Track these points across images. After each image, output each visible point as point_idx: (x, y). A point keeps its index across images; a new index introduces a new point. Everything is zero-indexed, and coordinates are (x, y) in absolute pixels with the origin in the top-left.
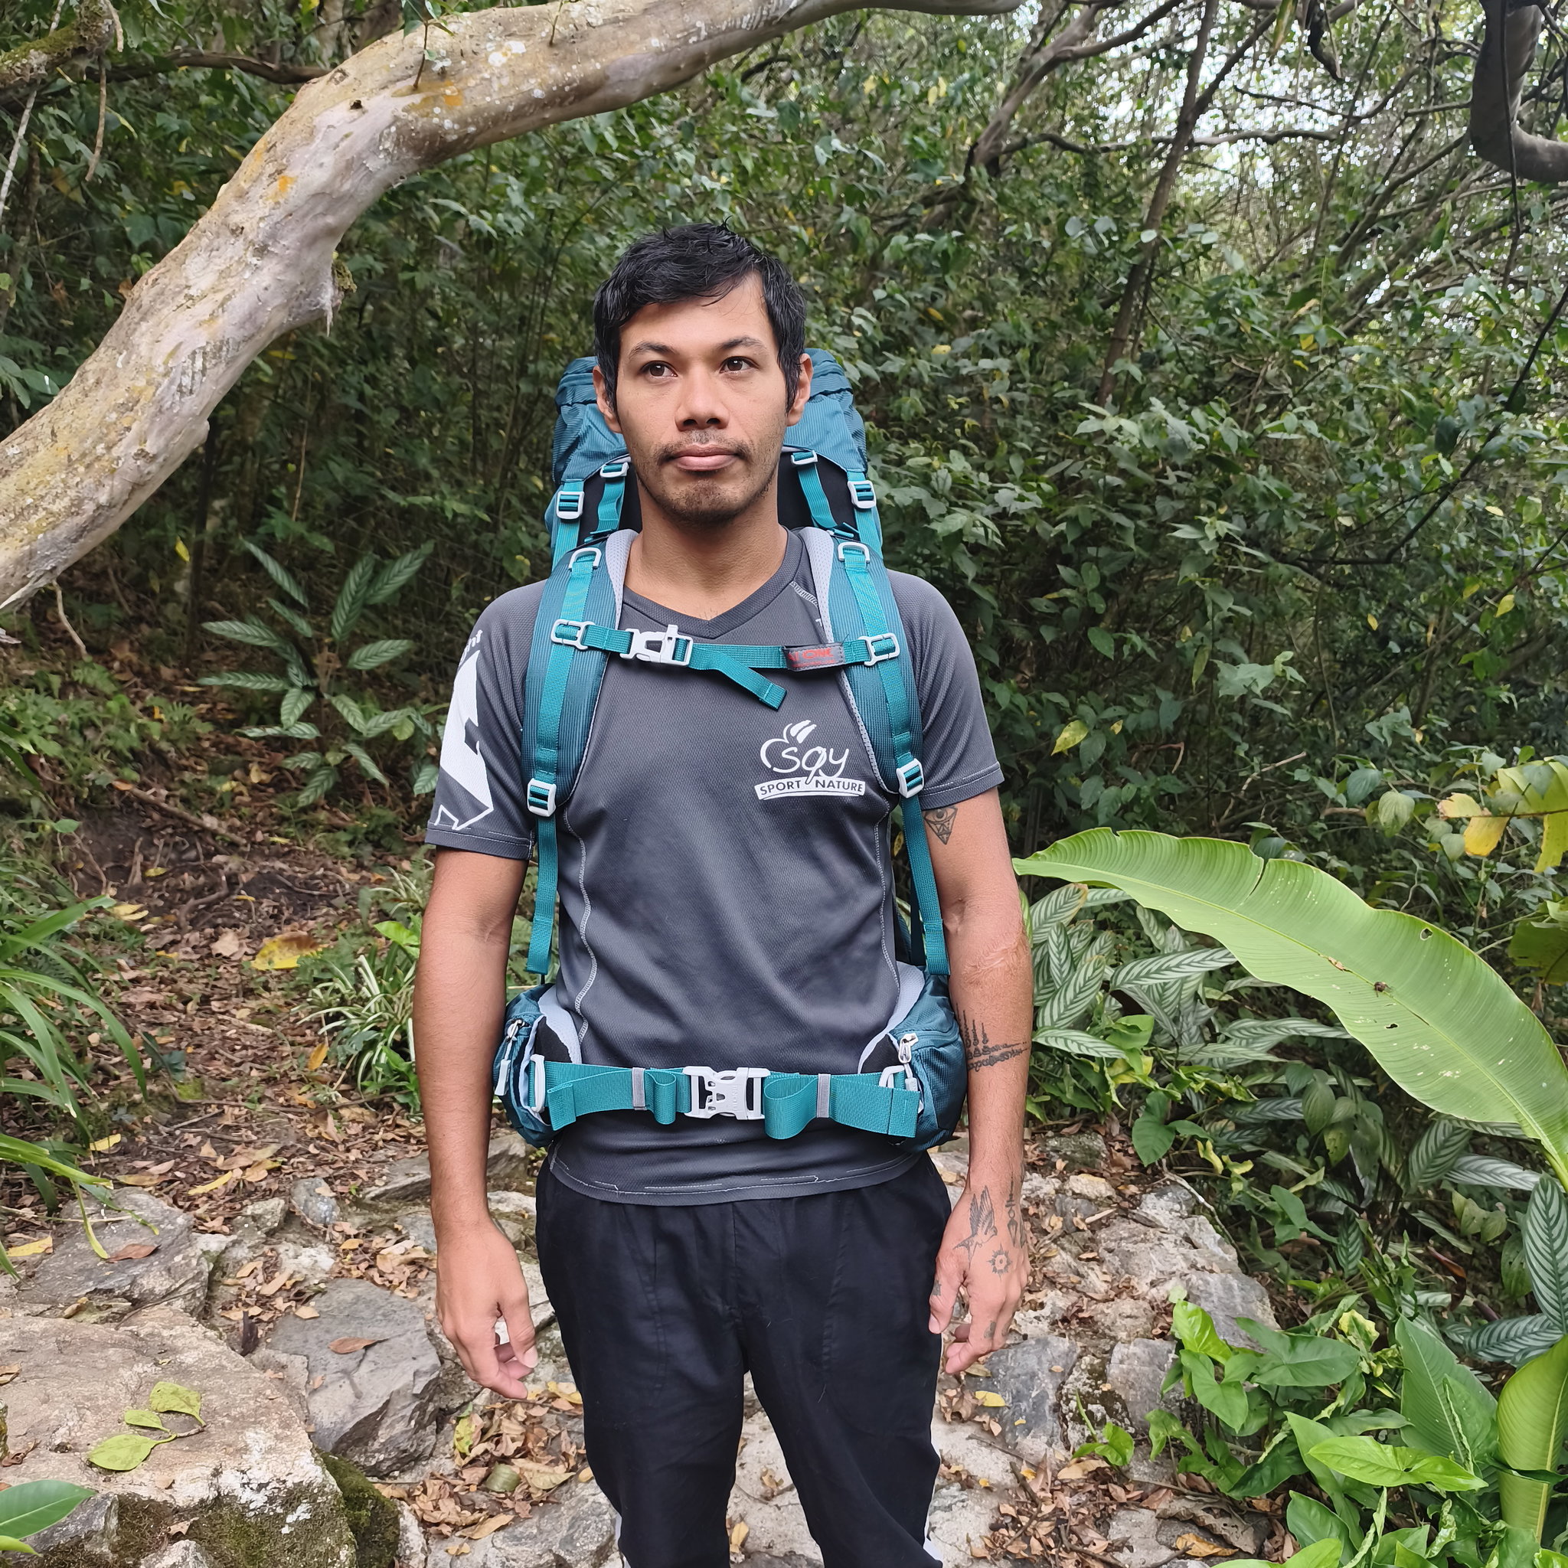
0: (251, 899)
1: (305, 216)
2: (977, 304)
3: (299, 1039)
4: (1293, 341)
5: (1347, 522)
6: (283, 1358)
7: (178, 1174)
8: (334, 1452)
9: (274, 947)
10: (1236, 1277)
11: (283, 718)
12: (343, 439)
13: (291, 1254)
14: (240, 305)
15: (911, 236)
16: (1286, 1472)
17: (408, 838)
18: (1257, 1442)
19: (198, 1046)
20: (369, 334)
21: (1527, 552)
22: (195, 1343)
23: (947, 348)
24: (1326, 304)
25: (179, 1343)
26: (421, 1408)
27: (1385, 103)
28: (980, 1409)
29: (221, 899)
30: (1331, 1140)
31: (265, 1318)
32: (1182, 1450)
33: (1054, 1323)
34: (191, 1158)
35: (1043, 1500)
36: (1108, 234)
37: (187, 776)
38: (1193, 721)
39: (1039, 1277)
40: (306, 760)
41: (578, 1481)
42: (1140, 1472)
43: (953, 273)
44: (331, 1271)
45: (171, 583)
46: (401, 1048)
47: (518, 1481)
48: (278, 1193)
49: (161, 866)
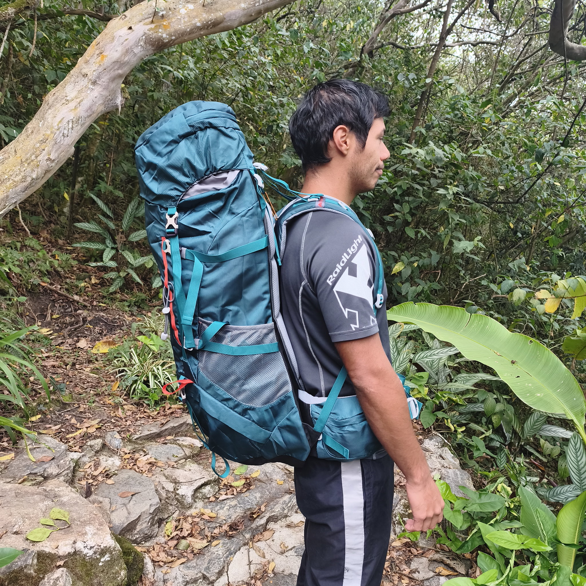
0: (91, 327)
1: (110, 70)
3: (108, 379)
4: (482, 120)
5: (502, 188)
6: (101, 499)
7: (62, 430)
8: (119, 535)
9: (100, 345)
10: (459, 470)
11: (104, 259)
12: (127, 155)
13: (104, 460)
14: (86, 103)
16: (477, 544)
17: (150, 304)
18: (466, 532)
19: (71, 382)
20: (136, 116)
21: (569, 199)
22: (68, 493)
24: (495, 106)
25: (61, 493)
26: (153, 518)
27: (517, 31)
29: (80, 327)
30: (494, 419)
31: (94, 484)
32: (438, 535)
34: (67, 424)
36: (413, 80)
37: (68, 281)
38: (444, 262)
40: (113, 275)
41: (211, 546)
42: (422, 543)
44: (120, 466)
45: (62, 209)
46: (146, 383)
47: (189, 546)
48: (100, 437)
49: (58, 314)
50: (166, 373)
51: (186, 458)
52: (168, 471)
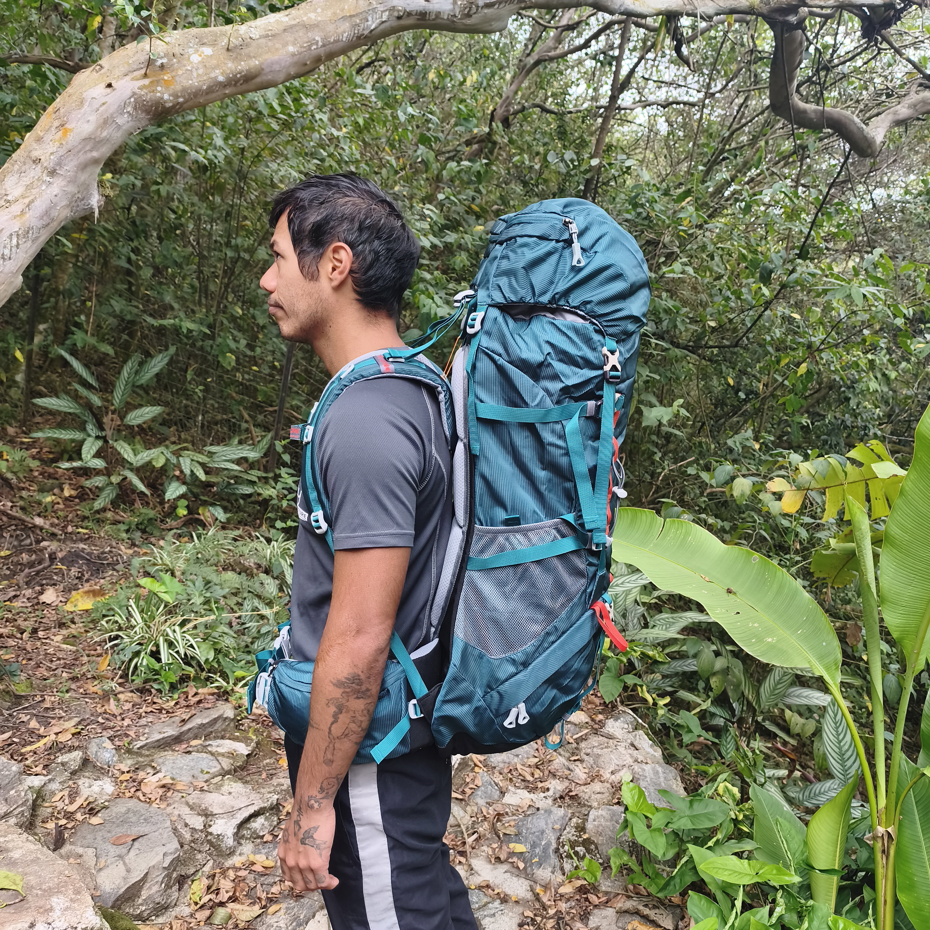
0: (64, 567)
1: (79, 152)
2: (499, 202)
3: (92, 652)
4: (679, 222)
5: (713, 324)
6: (80, 850)
7: (15, 740)
8: (112, 907)
9: (78, 597)
10: (660, 765)
11: (83, 456)
12: (119, 286)
13: (87, 785)
14: (40, 206)
15: (458, 162)
16: (689, 879)
17: (163, 527)
18: (673, 863)
19: (30, 659)
20: (134, 223)
21: (813, 339)
22: (21, 844)
23: (482, 228)
24: (697, 199)
25: (10, 845)
26: (169, 876)
27: (727, 85)
28: (512, 854)
29: (45, 568)
30: (714, 682)
31: (69, 826)
32: (630, 870)
33: (555, 800)
34: (23, 729)
35: (550, 907)
36: (572, 161)
37: (24, 494)
38: (633, 441)
39: (546, 772)
40: (99, 481)
41: (267, 915)
42: (605, 886)
43: (484, 184)
44: (113, 794)
45: (13, 376)
46: (156, 655)
47: (230, 917)
48: (78, 748)
49: (8, 549)
50: (188, 637)
51: (224, 773)
52: (194, 797)
